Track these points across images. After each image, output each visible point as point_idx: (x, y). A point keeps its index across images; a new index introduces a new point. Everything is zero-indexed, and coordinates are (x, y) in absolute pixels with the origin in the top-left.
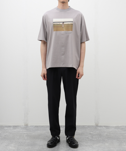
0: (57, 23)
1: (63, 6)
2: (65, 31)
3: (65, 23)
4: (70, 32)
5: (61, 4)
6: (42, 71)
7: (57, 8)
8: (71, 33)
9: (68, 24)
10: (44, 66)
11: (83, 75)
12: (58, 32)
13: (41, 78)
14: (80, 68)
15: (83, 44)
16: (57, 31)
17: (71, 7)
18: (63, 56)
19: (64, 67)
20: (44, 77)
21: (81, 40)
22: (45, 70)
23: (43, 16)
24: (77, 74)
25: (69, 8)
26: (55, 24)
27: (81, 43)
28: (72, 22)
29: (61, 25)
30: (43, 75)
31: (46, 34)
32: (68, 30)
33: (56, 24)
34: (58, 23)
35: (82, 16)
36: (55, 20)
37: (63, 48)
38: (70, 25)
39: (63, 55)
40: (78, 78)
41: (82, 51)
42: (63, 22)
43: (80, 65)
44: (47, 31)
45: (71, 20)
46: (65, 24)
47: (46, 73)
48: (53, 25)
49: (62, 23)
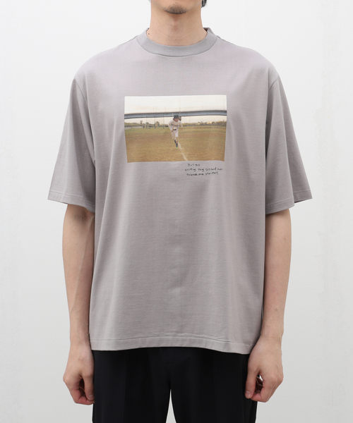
0: (145, 120)
1: (175, 29)
2: (187, 161)
3: (185, 120)
4: (213, 164)
5: (167, 20)
6: (71, 357)
7: (147, 42)
8: (215, 171)
9: (202, 124)
10: (81, 335)
11: (280, 382)
12: (150, 165)
13: (66, 395)
14: (262, 346)
15: (277, 222)
16: (144, 159)
17: (216, 31)
18: (177, 291)
20: (79, 389)
21: (269, 199)
22: (85, 354)
23: (74, 81)
24: (251, 381)
25: (207, 40)
26: (135, 125)
27: (268, 216)
28: (223, 112)
29: (163, 131)
30: (74, 381)
31: (89, 171)
32: (199, 153)
33: (141, 125)
34: (152, 121)
35: (272, 81)
36: (134, 104)
37: (178, 250)
38: (213, 129)
39: (179, 282)
40: (257, 397)
41: (275, 259)
42: (177, 116)
43: (266, 331)
45: (219, 102)
46: (185, 125)
48: (122, 128)
49: (168, 120)
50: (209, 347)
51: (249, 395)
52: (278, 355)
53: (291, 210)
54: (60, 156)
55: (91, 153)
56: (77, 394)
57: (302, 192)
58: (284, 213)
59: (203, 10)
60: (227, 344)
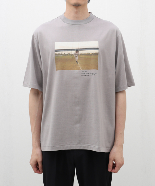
0: (63, 52)
1: (76, 13)
2: (81, 70)
3: (81, 52)
4: (93, 71)
5: (73, 9)
7: (64, 18)
8: (94, 74)
9: (88, 54)
10: (37, 144)
11: (123, 164)
12: (66, 72)
13: (31, 170)
16: (63, 69)
17: (94, 13)
18: (78, 125)
19: (81, 149)
20: (36, 167)
21: (117, 86)
22: (38, 152)
23: (33, 36)
25: (90, 17)
26: (59, 54)
27: (117, 93)
28: (97, 49)
29: (71, 57)
30: (34, 164)
31: (40, 74)
32: (87, 66)
33: (62, 54)
34: (66, 53)
35: (118, 35)
36: (59, 45)
37: (78, 108)
38: (93, 56)
39: (78, 122)
41: (120, 112)
42: (77, 50)
44: (42, 68)
45: (95, 44)
46: (81, 54)
47: (40, 159)
48: (54, 56)
49: (73, 52)
50: (91, 150)
51: (110, 170)
52: (122, 152)
53: (126, 90)
54: (28, 67)
55: (41, 66)
56: (36, 169)
57: (131, 83)
58: (123, 92)
59: (88, 4)
60: (99, 148)
